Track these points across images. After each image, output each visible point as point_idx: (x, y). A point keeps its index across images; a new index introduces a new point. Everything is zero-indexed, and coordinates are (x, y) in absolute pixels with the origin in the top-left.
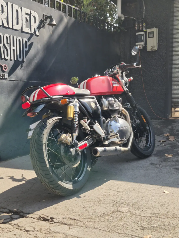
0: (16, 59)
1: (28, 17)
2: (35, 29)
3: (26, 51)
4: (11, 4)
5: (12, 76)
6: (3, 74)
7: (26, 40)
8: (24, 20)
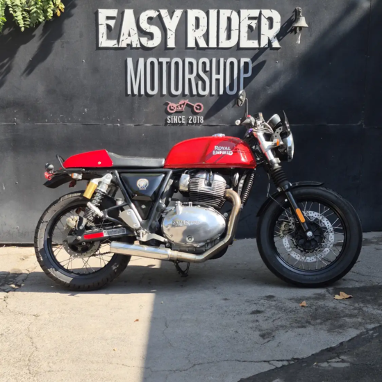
0: (221, 92)
1: (254, 23)
2: (269, 40)
3: (244, 78)
4: (216, 10)
5: (212, 118)
6: (195, 117)
7: (248, 60)
8: (244, 30)
